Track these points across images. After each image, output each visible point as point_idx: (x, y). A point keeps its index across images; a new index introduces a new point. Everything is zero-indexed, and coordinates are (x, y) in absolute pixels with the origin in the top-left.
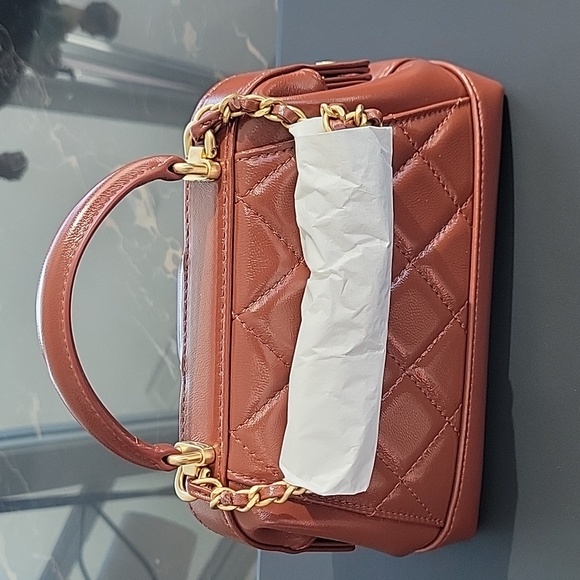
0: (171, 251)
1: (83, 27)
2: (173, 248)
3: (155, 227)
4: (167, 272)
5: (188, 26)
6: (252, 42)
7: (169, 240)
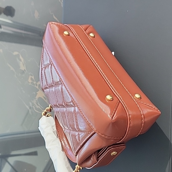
0: (30, 77)
1: (4, 14)
2: (31, 76)
3: (26, 69)
4: (29, 83)
5: (36, 11)
6: (55, 16)
7: (30, 73)
